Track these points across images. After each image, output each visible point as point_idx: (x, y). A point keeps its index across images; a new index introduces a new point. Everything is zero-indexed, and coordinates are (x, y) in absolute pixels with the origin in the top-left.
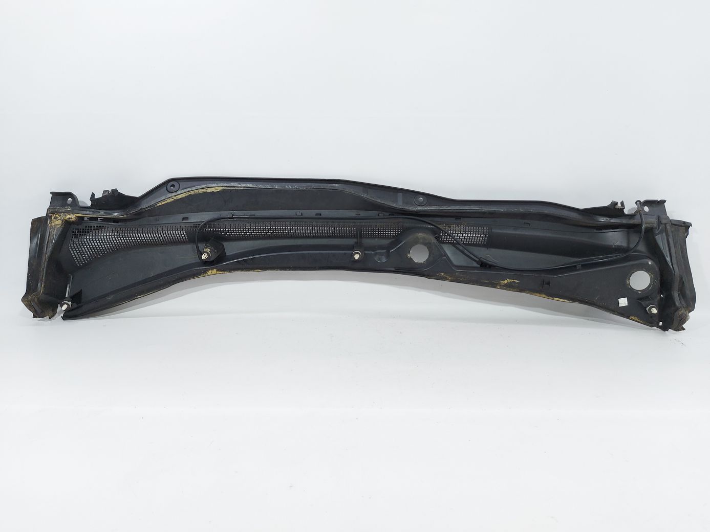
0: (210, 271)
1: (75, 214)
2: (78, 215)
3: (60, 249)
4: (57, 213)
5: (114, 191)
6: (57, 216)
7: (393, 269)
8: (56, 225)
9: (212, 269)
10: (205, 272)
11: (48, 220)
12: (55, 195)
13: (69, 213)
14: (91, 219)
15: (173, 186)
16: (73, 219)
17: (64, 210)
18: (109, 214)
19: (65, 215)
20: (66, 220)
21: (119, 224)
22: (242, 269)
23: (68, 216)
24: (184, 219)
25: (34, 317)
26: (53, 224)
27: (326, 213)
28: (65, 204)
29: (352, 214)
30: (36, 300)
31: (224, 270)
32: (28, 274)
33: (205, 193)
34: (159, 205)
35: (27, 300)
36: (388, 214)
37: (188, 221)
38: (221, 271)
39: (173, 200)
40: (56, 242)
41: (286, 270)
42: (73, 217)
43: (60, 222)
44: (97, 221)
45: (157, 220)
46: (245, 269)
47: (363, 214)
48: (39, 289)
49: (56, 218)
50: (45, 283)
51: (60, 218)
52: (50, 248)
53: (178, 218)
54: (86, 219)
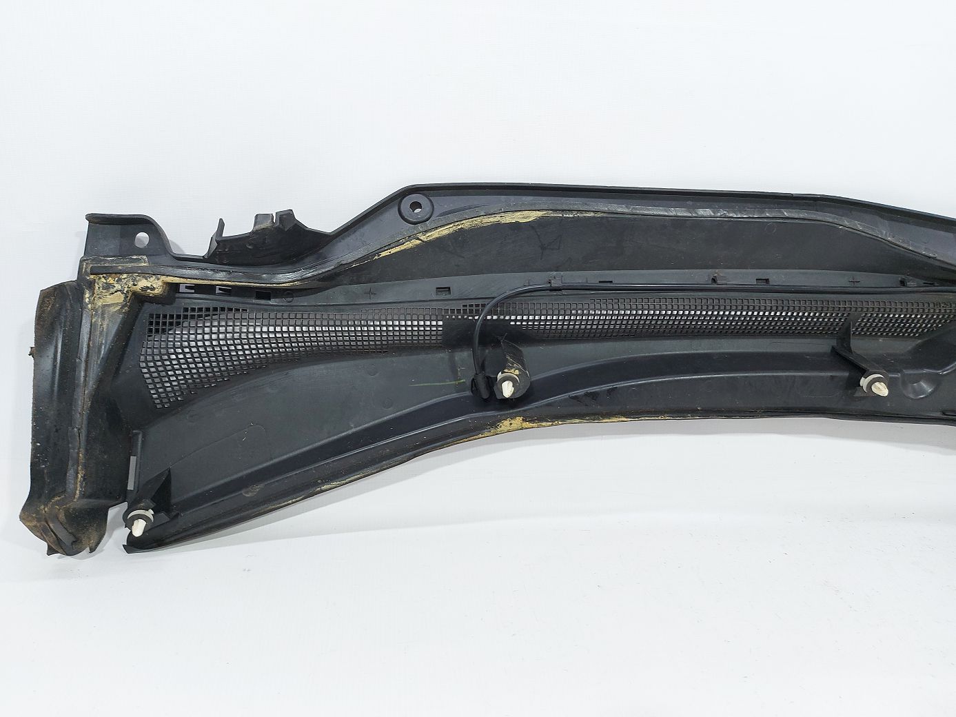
0: (507, 423)
1: (163, 278)
2: (170, 279)
3: (118, 369)
4: (108, 272)
5: (287, 216)
6: (110, 280)
7: (938, 415)
8: (109, 306)
9: (513, 417)
10: (494, 424)
11: (83, 293)
12: (98, 222)
13: (145, 274)
14: (198, 289)
15: (416, 205)
16: (156, 291)
17: (130, 265)
18: (253, 278)
19: (134, 280)
20: (134, 293)
21: (272, 302)
22: (581, 416)
23: (143, 283)
24: (440, 289)
25: (51, 551)
26: (99, 303)
27: (778, 277)
28: (131, 249)
29: (838, 279)
30: (62, 516)
31: (541, 419)
32: (34, 443)
33: (498, 225)
34: (383, 254)
35: (34, 513)
36: (921, 282)
37: (448, 297)
38: (532, 421)
39: (418, 242)
40: (110, 351)
41: (685, 417)
42: (155, 285)
43: (119, 298)
44: (215, 294)
45: (370, 293)
46: (588, 415)
47: (867, 280)
48: (72, 486)
49: (108, 287)
50: (85, 467)
51: (118, 287)
52: (95, 370)
53: (425, 287)
54: (182, 289)
